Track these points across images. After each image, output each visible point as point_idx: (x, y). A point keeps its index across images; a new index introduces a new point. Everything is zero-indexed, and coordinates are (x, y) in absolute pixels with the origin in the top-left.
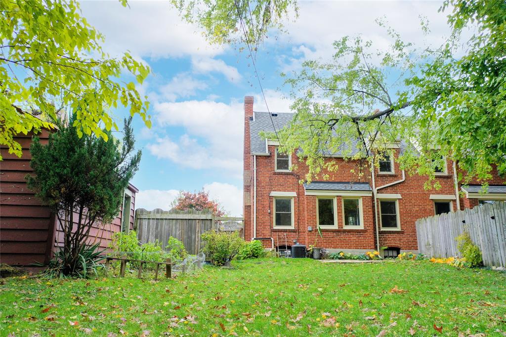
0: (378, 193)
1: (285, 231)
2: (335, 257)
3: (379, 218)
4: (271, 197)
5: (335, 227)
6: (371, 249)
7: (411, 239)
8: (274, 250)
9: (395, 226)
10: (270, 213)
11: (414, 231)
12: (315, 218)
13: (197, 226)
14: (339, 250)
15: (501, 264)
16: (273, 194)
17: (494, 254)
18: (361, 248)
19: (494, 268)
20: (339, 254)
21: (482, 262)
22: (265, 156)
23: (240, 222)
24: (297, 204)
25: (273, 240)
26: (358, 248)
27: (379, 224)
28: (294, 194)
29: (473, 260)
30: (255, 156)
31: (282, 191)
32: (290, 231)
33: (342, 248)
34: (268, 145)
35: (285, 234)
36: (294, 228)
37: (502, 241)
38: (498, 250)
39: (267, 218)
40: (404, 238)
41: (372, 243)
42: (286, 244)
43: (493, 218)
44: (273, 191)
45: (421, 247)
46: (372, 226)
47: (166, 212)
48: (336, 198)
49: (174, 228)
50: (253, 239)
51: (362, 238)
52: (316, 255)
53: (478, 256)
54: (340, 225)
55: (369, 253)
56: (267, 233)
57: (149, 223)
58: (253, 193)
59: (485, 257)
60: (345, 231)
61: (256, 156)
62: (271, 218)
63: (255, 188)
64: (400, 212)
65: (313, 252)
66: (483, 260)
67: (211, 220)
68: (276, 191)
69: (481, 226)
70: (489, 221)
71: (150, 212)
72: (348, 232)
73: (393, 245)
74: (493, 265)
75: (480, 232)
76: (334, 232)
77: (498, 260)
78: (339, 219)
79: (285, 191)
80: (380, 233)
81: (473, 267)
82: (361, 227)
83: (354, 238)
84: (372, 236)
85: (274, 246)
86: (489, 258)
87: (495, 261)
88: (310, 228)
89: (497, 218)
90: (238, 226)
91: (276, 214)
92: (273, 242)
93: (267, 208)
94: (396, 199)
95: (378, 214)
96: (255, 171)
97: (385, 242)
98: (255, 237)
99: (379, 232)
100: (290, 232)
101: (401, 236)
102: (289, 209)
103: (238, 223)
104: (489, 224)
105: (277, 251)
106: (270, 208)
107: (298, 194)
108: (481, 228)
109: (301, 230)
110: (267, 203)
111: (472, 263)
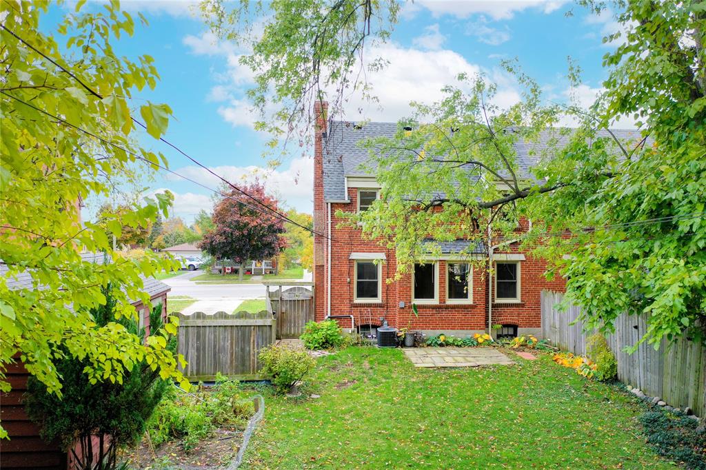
0: (494, 253)
1: (369, 305)
2: (434, 342)
3: (493, 286)
4: (351, 261)
5: (435, 301)
6: (481, 329)
7: (533, 314)
8: (354, 331)
9: (514, 296)
10: (349, 283)
11: (538, 303)
12: (410, 291)
13: (252, 334)
14: (439, 332)
15: (638, 386)
16: (355, 256)
17: (631, 370)
18: (467, 329)
19: (629, 388)
20: (439, 337)
21: (616, 375)
22: (344, 204)
23: (310, 288)
24: (386, 269)
25: (353, 318)
26: (464, 329)
27: (493, 295)
28: (382, 256)
29: (606, 373)
30: (329, 205)
31: (367, 252)
32: (376, 305)
33: (443, 329)
34: (348, 188)
35: (369, 309)
36: (380, 302)
37: (644, 359)
38: (638, 368)
39: (346, 288)
40: (525, 312)
41: (483, 322)
42: (370, 323)
43: (636, 327)
44: (354, 252)
45: (544, 325)
46: (483, 300)
47: (210, 317)
48: (438, 263)
49: (221, 337)
50: (326, 317)
51: (469, 316)
52: (409, 341)
53: (613, 367)
54: (442, 300)
55: (478, 336)
56: (345, 308)
57: (187, 332)
58: (327, 255)
59: (621, 371)
60: (448, 307)
61: (332, 204)
62: (351, 289)
63: (330, 248)
64: (522, 278)
65: (405, 338)
66: (618, 372)
67: (271, 326)
68: (357, 252)
69: (621, 331)
70: (630, 330)
71: (188, 317)
72: (452, 308)
73: (509, 321)
74: (629, 384)
75: (618, 337)
76: (434, 308)
77: (635, 380)
78: (440, 292)
79: (370, 252)
80: (494, 306)
81: (605, 381)
82: (469, 301)
83: (459, 315)
84: (483, 313)
85: (355, 325)
86: (625, 374)
87: (632, 379)
88: (402, 304)
89: (640, 329)
90: (307, 293)
91: (358, 282)
92: (353, 321)
93: (346, 275)
94: (518, 261)
95: (493, 282)
96: (330, 224)
97: (500, 318)
98: (329, 315)
99: (492, 304)
100: (375, 307)
101: (520, 310)
102: (375, 276)
103: (306, 290)
104: (630, 332)
105: (358, 332)
106: (350, 275)
107: (388, 256)
108: (620, 334)
109: (391, 303)
110: (345, 269)
111: (604, 376)
